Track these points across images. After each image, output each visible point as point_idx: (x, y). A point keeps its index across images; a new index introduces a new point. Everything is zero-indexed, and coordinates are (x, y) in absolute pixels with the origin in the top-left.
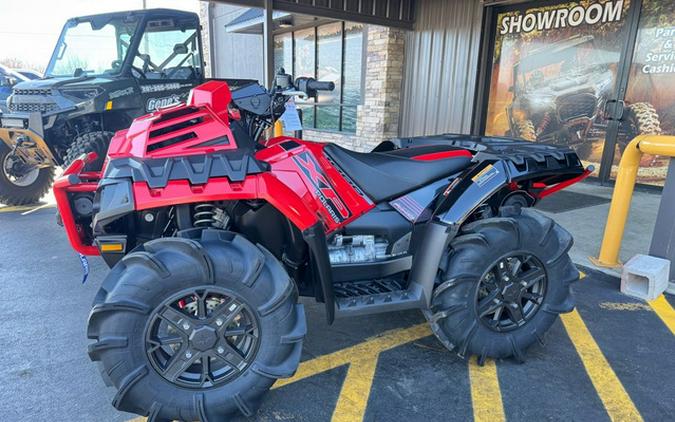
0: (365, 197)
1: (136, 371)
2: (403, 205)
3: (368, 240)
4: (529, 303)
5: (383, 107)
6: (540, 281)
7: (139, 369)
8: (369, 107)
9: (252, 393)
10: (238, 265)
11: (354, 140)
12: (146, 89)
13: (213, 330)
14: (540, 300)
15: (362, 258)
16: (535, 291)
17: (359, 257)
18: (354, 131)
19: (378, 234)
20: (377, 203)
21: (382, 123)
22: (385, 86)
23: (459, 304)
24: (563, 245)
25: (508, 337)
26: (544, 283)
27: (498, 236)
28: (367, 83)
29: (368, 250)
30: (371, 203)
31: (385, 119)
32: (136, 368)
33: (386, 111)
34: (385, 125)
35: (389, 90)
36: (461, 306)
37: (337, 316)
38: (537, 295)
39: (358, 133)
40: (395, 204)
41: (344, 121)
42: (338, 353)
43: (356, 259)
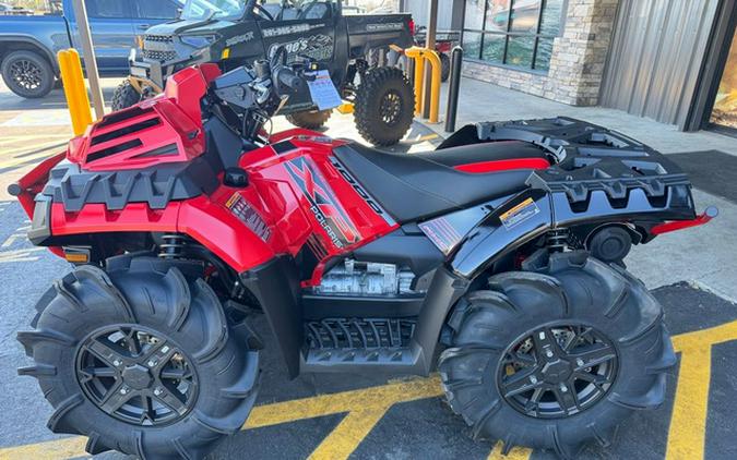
0: (385, 216)
1: (69, 399)
2: (435, 230)
3: (388, 269)
4: (591, 388)
5: (586, 42)
6: (609, 362)
7: (73, 397)
8: (568, 40)
9: (195, 440)
10: (161, 306)
11: (545, 82)
12: (268, 33)
13: (146, 370)
14: (606, 387)
15: (378, 290)
16: (601, 372)
17: (375, 287)
18: (547, 69)
19: (401, 263)
20: (401, 223)
21: (582, 62)
22: (591, 13)
23: (469, 378)
24: (647, 320)
25: (550, 427)
26: (614, 366)
27: (532, 299)
28: (569, 9)
29: (386, 282)
30: (392, 223)
31: (587, 56)
32: (69, 395)
33: (589, 47)
34: (585, 65)
35: (596, 19)
36: (472, 381)
37: (302, 370)
38: (603, 378)
39: (551, 73)
40: (425, 227)
41: (538, 57)
42: (344, 394)
43: (370, 291)
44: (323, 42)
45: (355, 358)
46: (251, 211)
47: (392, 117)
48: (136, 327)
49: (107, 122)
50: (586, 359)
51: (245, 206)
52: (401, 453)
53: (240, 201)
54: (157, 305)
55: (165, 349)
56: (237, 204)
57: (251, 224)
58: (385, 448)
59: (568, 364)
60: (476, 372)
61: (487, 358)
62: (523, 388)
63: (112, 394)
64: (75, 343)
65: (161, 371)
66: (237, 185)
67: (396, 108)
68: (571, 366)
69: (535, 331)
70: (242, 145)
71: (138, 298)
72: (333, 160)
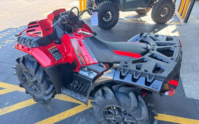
3: (95, 73)
13: (32, 81)
15: (92, 78)
20: (99, 62)
43: (90, 77)
45: (73, 95)
46: (57, 51)
47: (165, 15)
48: (29, 72)
49: (31, 23)
50: (128, 119)
51: (56, 49)
52: (84, 120)
53: (54, 48)
54: (31, 69)
55: (35, 78)
56: (53, 49)
57: (54, 55)
58: (82, 117)
59: (122, 118)
60: (97, 110)
61: (99, 107)
62: (111, 119)
63: (29, 83)
64: (21, 72)
65: (35, 82)
66: (56, 43)
67: (167, 12)
68: (123, 119)
69: (112, 106)
70: (63, 32)
71: (28, 66)
72: (83, 41)
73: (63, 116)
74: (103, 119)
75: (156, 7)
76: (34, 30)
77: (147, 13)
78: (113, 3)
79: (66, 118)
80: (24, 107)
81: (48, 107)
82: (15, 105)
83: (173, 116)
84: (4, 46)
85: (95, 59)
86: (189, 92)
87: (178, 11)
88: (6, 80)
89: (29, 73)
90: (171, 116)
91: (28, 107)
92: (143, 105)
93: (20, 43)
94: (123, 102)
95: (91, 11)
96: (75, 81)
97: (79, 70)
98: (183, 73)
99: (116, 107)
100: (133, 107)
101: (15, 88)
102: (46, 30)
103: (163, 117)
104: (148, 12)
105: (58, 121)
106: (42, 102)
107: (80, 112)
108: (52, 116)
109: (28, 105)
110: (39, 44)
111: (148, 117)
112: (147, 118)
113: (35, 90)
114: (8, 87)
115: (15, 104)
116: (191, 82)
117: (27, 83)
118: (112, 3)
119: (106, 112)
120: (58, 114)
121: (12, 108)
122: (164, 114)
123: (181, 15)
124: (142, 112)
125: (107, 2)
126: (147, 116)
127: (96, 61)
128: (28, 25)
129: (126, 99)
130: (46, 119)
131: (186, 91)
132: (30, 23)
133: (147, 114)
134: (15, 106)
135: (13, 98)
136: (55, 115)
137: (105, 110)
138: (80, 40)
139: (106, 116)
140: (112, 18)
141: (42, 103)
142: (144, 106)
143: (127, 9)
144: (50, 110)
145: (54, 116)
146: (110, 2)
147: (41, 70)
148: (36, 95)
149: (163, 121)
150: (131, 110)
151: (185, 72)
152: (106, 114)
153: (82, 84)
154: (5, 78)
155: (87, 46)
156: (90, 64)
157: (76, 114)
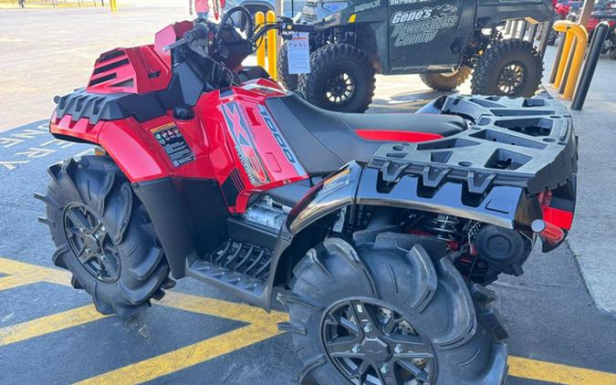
7: (64, 245)
13: (96, 240)
20: (311, 175)
37: (187, 274)
44: (449, 11)
45: (222, 278)
46: (180, 140)
47: (512, 88)
48: (86, 207)
49: (105, 57)
50: (405, 348)
51: (175, 134)
52: (257, 370)
53: (171, 130)
54: (92, 194)
55: (103, 228)
56: (166, 131)
57: (169, 149)
58: (250, 361)
59: (385, 345)
60: (300, 322)
61: (308, 312)
62: (347, 353)
63: (83, 251)
64: (62, 209)
65: (104, 243)
66: (177, 117)
67: (518, 79)
68: (390, 350)
69: (352, 301)
70: (202, 87)
71: (84, 187)
72: (262, 109)
73: (188, 357)
74: (320, 356)
75: (484, 64)
76: (113, 76)
77: (458, 88)
78: (356, 51)
79: (197, 365)
80: (61, 328)
81: (140, 330)
82: (33, 322)
83: (558, 366)
84: (23, 164)
85: (297, 166)
86: (606, 296)
87: (553, 81)
88: (17, 253)
89: (88, 213)
90: (552, 364)
91: (74, 327)
92: (456, 288)
93: (65, 114)
94: (389, 280)
95: (289, 27)
96: (232, 244)
97: (247, 207)
98: (580, 242)
99: (366, 306)
100: (420, 294)
101: (41, 275)
102: (150, 76)
103: (525, 367)
104: (462, 84)
105: (170, 371)
106: (121, 311)
107: (244, 346)
108: (153, 356)
109: (77, 324)
110: (123, 110)
111: (475, 326)
112: (474, 331)
113: (104, 272)
114: (18, 270)
115: (33, 318)
116: (609, 266)
117: (79, 249)
118: (353, 47)
119: (329, 326)
120: (172, 351)
121: (24, 331)
122: (526, 357)
123: (562, 92)
124: (455, 312)
125: (339, 46)
126: (472, 321)
127: (302, 173)
128: (95, 65)
129: (399, 268)
130: (130, 366)
131: (596, 291)
132: (102, 55)
133: (472, 315)
134: (32, 325)
135: (30, 302)
136: (160, 354)
137: (326, 321)
138: (250, 105)
139: (329, 344)
140: (355, 92)
141: (121, 315)
142: (461, 291)
143: (397, 68)
144: (147, 339)
145: (157, 355)
146: (346, 46)
147: (126, 198)
148: (103, 288)
149: (527, 379)
150: (415, 309)
151: (588, 239)
152: (330, 338)
153: (256, 254)
154: (12, 247)
155: (272, 124)
156: (280, 184)
157: (231, 354)
